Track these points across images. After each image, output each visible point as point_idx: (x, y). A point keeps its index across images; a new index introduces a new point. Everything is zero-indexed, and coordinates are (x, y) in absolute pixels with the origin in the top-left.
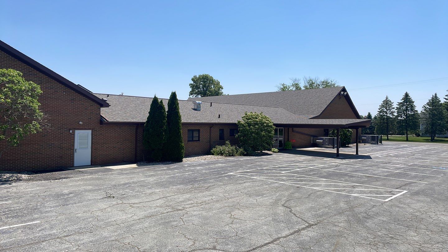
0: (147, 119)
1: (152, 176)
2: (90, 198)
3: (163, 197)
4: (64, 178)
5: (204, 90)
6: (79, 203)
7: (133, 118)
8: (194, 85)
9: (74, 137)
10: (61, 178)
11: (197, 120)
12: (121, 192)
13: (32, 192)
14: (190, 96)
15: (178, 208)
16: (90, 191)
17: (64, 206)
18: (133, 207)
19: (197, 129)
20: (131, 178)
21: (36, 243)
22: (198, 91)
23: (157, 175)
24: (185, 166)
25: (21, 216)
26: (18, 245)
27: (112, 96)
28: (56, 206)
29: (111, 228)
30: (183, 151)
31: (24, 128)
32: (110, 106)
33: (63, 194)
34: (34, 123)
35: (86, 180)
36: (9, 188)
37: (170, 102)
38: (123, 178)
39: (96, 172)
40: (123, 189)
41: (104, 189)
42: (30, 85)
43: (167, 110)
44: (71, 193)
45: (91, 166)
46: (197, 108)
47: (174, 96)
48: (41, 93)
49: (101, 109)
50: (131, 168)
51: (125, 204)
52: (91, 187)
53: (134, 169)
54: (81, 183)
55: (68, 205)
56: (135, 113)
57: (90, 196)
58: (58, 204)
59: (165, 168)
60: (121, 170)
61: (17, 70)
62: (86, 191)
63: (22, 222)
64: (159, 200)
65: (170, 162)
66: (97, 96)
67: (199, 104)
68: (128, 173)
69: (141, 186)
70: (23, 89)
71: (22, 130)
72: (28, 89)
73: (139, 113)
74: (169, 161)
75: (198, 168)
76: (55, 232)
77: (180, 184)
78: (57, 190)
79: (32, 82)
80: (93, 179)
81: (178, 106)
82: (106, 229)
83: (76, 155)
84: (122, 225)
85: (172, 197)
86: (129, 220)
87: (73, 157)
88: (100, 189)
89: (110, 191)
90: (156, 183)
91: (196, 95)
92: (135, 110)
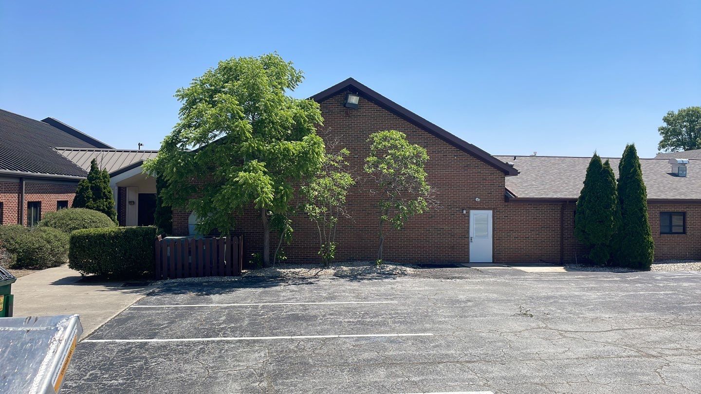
0: (581, 192)
1: (592, 289)
2: (495, 312)
3: (617, 328)
4: (458, 278)
5: (690, 138)
6: (481, 317)
7: (555, 192)
8: (669, 129)
9: (469, 220)
10: (453, 278)
11: (681, 194)
12: (543, 309)
13: (420, 292)
14: (659, 150)
15: (648, 353)
16: (495, 301)
17: (461, 317)
18: (565, 337)
19: (680, 211)
20: (556, 288)
21: (430, 363)
22: (678, 140)
23: (604, 289)
24: (657, 278)
25: (410, 323)
26: (410, 361)
27: (521, 157)
28: (451, 317)
29: (533, 364)
30: (652, 252)
31: (408, 206)
32: (519, 173)
33: (458, 300)
34: (420, 199)
35: (488, 284)
36: (394, 284)
37: (623, 163)
38: (543, 288)
39: (501, 274)
40: (545, 305)
41: (515, 301)
42: (414, 150)
43: (617, 176)
44: (469, 301)
45: (494, 264)
46: (679, 173)
47: (630, 152)
48: (427, 160)
49: (507, 178)
50: (555, 272)
51: (550, 329)
52: (495, 295)
53: (560, 275)
54: (482, 288)
55: (467, 317)
56: (559, 184)
57: (496, 309)
58: (453, 314)
59: (618, 279)
60: (540, 274)
61: (400, 131)
62: (489, 300)
63: (411, 332)
64: (611, 333)
65: (626, 269)
66: (498, 158)
67: (684, 164)
68: (551, 281)
69: (576, 304)
70: (407, 155)
71: (406, 209)
72: (412, 155)
73: (566, 183)
74: (623, 266)
75: (686, 284)
76: (453, 352)
77: (650, 310)
78: (451, 293)
79: (416, 145)
80: (498, 284)
81: (640, 169)
82: (525, 364)
83: (472, 247)
84: (549, 362)
85: (634, 331)
86: (561, 357)
87: (468, 248)
88: (509, 300)
89: (524, 305)
90: (602, 303)
91: (672, 148)
92: (559, 178)
